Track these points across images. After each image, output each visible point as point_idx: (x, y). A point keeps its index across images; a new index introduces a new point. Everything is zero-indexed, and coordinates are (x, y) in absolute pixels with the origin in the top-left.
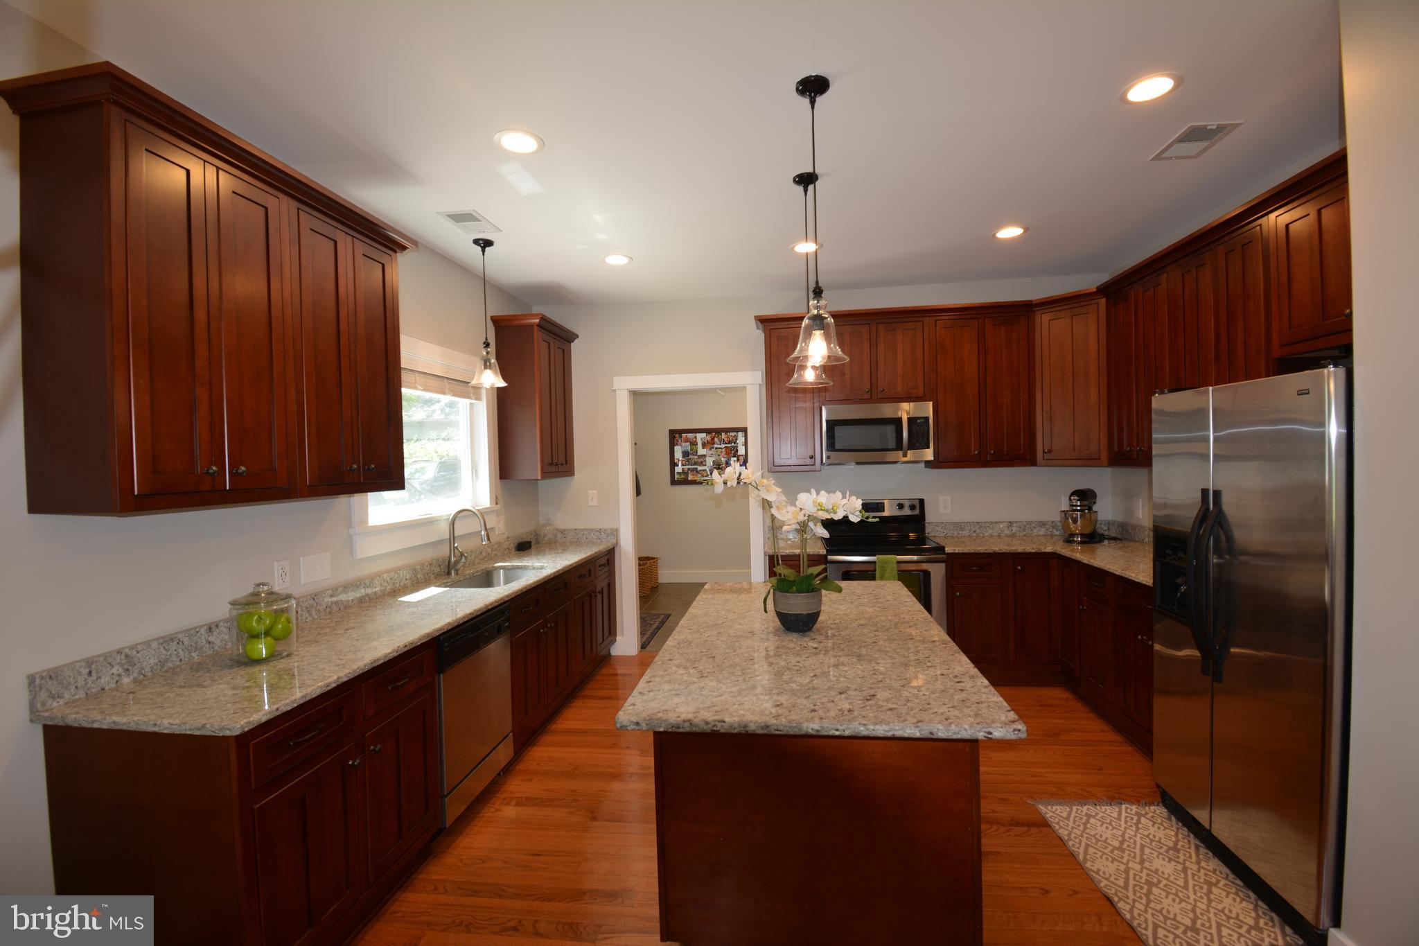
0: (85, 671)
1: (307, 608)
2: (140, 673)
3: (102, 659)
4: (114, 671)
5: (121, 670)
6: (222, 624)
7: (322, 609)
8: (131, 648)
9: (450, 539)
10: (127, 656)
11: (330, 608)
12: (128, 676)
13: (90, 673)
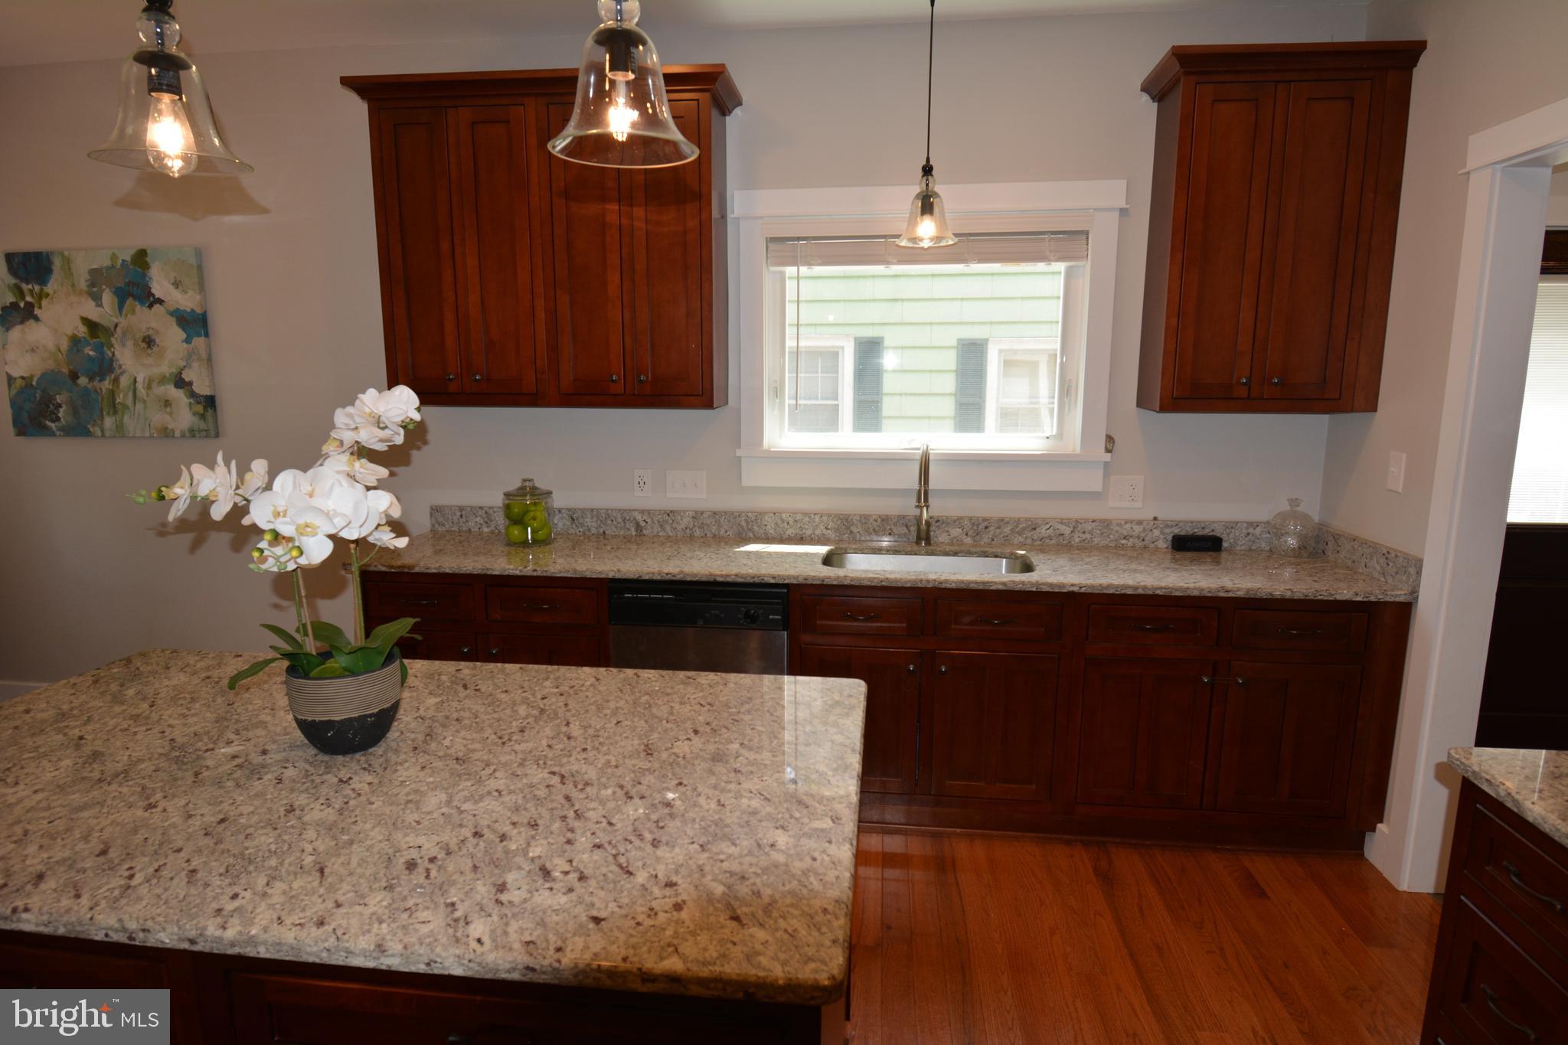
0: (459, 514)
1: (659, 522)
2: (496, 528)
3: (469, 509)
4: (478, 519)
5: (482, 522)
6: (564, 511)
7: (679, 528)
8: (490, 508)
9: (920, 491)
10: (486, 512)
11: (691, 529)
12: (488, 527)
13: (461, 516)
